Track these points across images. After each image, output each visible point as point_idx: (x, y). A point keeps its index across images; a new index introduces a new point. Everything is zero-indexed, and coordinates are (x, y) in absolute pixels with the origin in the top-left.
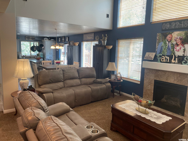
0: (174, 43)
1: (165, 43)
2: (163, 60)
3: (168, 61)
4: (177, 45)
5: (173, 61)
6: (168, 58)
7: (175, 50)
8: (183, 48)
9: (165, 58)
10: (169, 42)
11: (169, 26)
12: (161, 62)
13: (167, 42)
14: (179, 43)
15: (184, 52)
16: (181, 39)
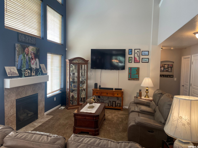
0: (30, 57)
1: (24, 56)
2: (26, 74)
3: (30, 75)
4: (32, 59)
5: (33, 74)
6: (29, 71)
7: (31, 63)
8: (35, 62)
9: (28, 72)
10: (27, 55)
11: (24, 38)
12: (25, 77)
13: (26, 56)
14: (33, 57)
15: (36, 65)
16: (34, 54)
